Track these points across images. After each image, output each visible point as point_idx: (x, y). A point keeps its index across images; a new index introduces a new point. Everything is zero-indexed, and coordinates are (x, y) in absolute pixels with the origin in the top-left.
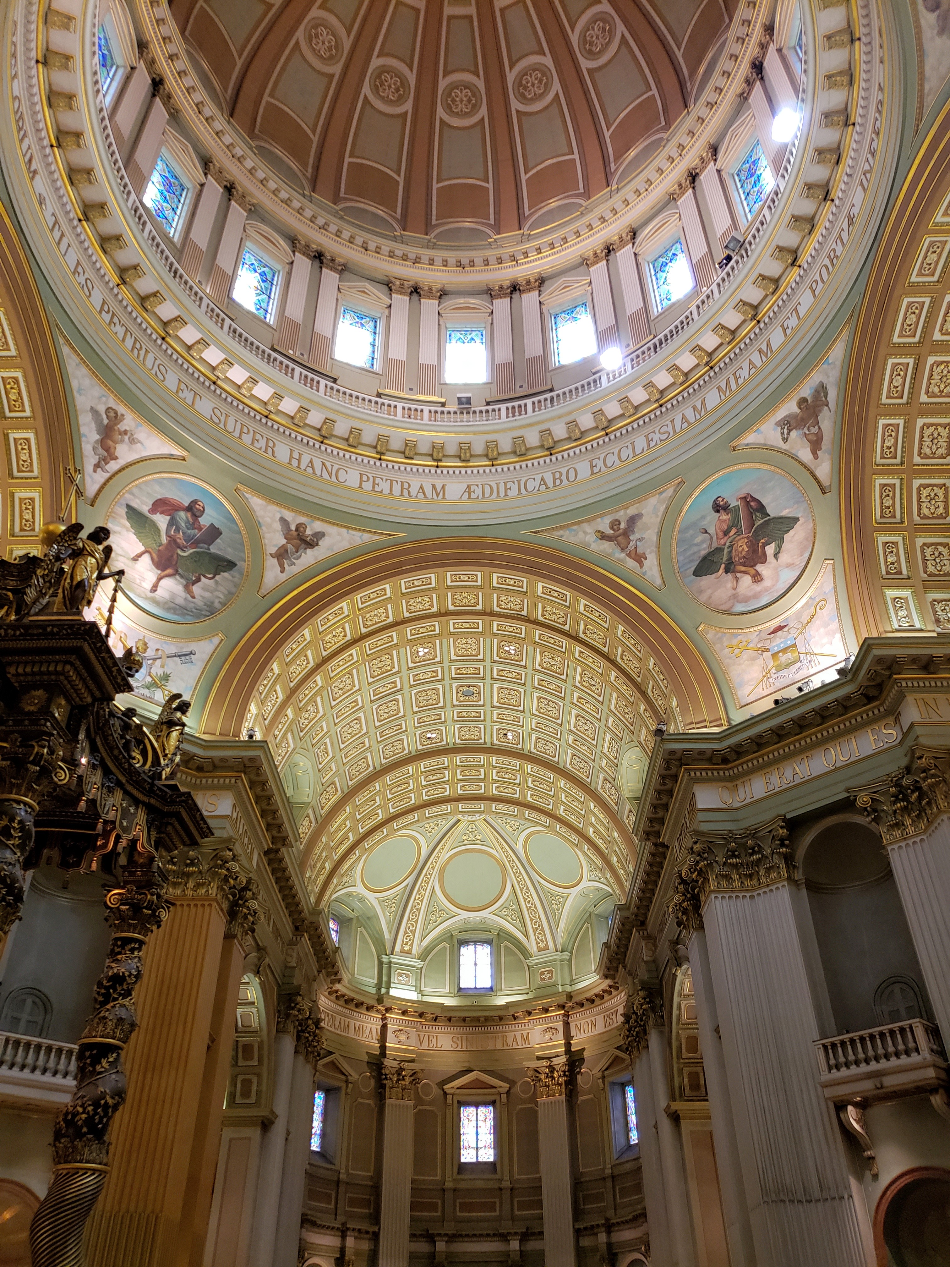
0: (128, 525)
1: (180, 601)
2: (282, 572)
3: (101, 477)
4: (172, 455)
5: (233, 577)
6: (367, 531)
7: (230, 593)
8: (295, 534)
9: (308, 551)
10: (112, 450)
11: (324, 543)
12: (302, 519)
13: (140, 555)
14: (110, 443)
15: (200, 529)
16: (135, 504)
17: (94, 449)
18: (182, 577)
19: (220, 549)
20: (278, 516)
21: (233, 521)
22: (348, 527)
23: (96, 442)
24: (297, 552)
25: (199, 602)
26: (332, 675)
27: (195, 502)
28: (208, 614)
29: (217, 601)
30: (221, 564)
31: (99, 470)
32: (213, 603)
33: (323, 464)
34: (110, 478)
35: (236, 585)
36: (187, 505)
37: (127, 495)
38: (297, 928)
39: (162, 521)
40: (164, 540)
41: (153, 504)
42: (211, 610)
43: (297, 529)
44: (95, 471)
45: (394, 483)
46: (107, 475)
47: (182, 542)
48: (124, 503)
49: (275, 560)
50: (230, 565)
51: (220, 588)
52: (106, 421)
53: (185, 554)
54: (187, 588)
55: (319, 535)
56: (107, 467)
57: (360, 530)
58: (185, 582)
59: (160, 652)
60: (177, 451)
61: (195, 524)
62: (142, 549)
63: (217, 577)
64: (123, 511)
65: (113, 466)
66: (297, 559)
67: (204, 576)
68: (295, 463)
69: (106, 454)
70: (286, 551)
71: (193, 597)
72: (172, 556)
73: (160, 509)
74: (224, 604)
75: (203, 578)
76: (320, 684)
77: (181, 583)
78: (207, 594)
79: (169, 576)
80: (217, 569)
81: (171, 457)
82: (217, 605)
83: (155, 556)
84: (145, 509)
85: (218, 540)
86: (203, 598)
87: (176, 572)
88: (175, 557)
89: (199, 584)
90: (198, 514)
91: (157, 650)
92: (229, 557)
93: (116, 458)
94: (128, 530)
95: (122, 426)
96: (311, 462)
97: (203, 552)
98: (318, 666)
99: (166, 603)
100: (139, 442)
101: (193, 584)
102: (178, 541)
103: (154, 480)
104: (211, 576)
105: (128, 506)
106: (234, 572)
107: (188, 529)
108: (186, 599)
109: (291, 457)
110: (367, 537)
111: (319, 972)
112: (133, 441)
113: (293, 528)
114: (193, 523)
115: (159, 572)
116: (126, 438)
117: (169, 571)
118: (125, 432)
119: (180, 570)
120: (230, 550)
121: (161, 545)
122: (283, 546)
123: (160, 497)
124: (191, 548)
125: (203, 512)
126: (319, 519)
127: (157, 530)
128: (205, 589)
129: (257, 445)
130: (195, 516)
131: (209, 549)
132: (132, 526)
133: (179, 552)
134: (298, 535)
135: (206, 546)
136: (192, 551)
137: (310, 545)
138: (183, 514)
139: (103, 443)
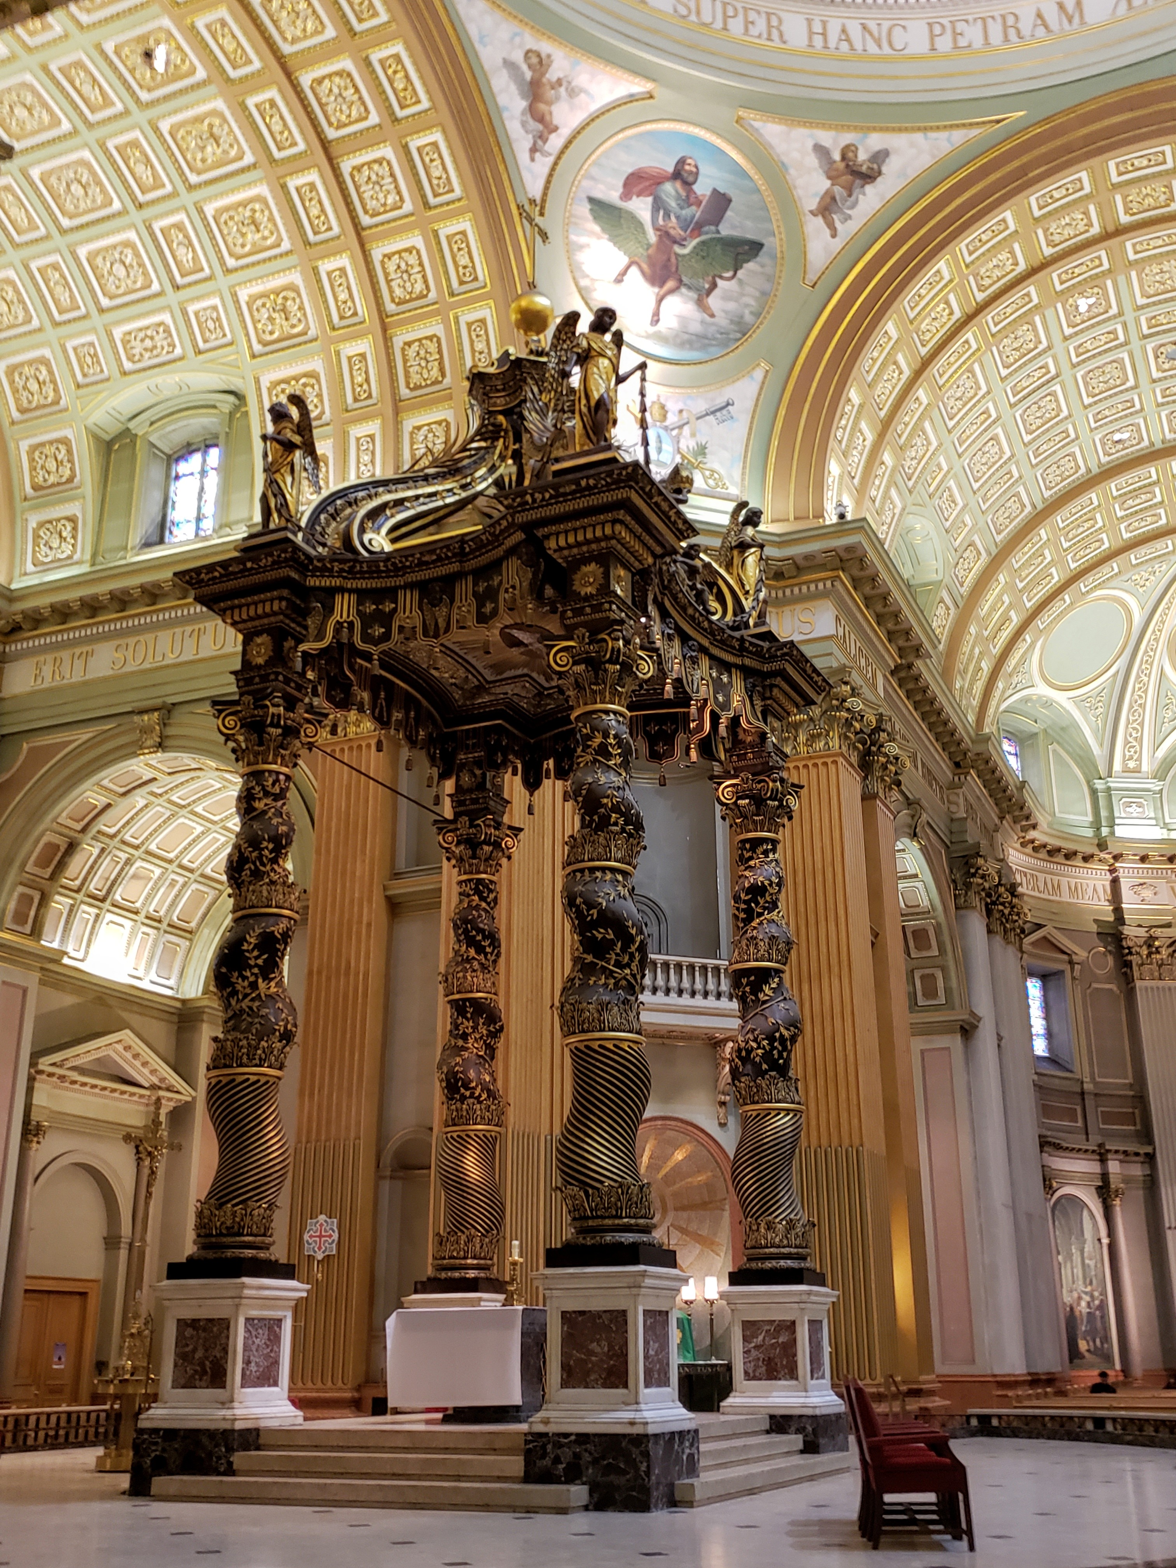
0: (597, 228)
1: (695, 327)
2: (834, 236)
3: (543, 165)
4: (632, 95)
5: (763, 266)
6: (957, 126)
7: (764, 294)
8: (841, 166)
9: (868, 188)
10: (547, 118)
11: (890, 168)
12: (848, 138)
13: (624, 272)
14: (542, 107)
15: (699, 203)
16: (598, 194)
17: (524, 124)
18: (689, 288)
19: (734, 227)
20: (810, 144)
21: (744, 174)
22: (925, 129)
23: (523, 113)
24: (850, 195)
25: (722, 320)
26: (941, 382)
27: (682, 162)
28: (739, 335)
29: (747, 312)
30: (740, 250)
31: (537, 155)
32: (742, 317)
33: (864, 27)
34: (556, 164)
35: (770, 278)
36: (670, 169)
37: (585, 183)
38: (957, 765)
40: (652, 237)
41: (626, 185)
42: (741, 330)
43: (844, 158)
44: (533, 160)
45: (990, 20)
46: (550, 160)
47: (677, 232)
48: (584, 196)
49: (820, 220)
50: (755, 248)
51: (749, 290)
52: (529, 75)
53: (686, 251)
54: (700, 303)
55: (880, 156)
56: (547, 147)
57: (945, 127)
58: (695, 296)
59: (685, 414)
60: (638, 86)
61: (690, 199)
62: (625, 260)
63: (740, 273)
64: (584, 209)
65: (555, 142)
66: (852, 207)
67: (721, 277)
68: (818, 41)
69: (540, 127)
70: (833, 199)
71: (712, 316)
72: (669, 260)
73: (635, 190)
74: (757, 315)
75: (720, 282)
76: (925, 401)
77: (691, 299)
78: (731, 306)
79: (671, 291)
80: (736, 259)
81: (632, 99)
82: (748, 318)
83: (645, 266)
84: (613, 195)
85: (729, 213)
86: (726, 312)
87: (681, 283)
88: (673, 259)
90: (691, 179)
91: (681, 411)
92: (750, 236)
93: (556, 129)
94: (599, 238)
95: (553, 74)
96: (844, 31)
97: (712, 239)
98: (918, 374)
99: (677, 336)
100: (582, 90)
101: (709, 292)
102: (672, 232)
103: (618, 145)
105: (591, 200)
106: (763, 257)
107: (682, 208)
108: (703, 322)
109: (811, 33)
110: (959, 137)
111: (1002, 818)
113: (837, 156)
114: (688, 197)
115: (656, 290)
116: (562, 90)
117: (670, 284)
118: (559, 82)
119: (684, 279)
120: (749, 224)
121: (649, 246)
122: (827, 192)
123: (630, 171)
124: (692, 236)
125: (697, 174)
126: (874, 129)
127: (640, 225)
128: (726, 298)
129: (754, 31)
130: (688, 185)
131: (718, 232)
132: (604, 230)
133: (677, 249)
134: (847, 166)
135: (713, 228)
136: (694, 242)
137: (869, 177)
138: (669, 187)
139: (532, 111)
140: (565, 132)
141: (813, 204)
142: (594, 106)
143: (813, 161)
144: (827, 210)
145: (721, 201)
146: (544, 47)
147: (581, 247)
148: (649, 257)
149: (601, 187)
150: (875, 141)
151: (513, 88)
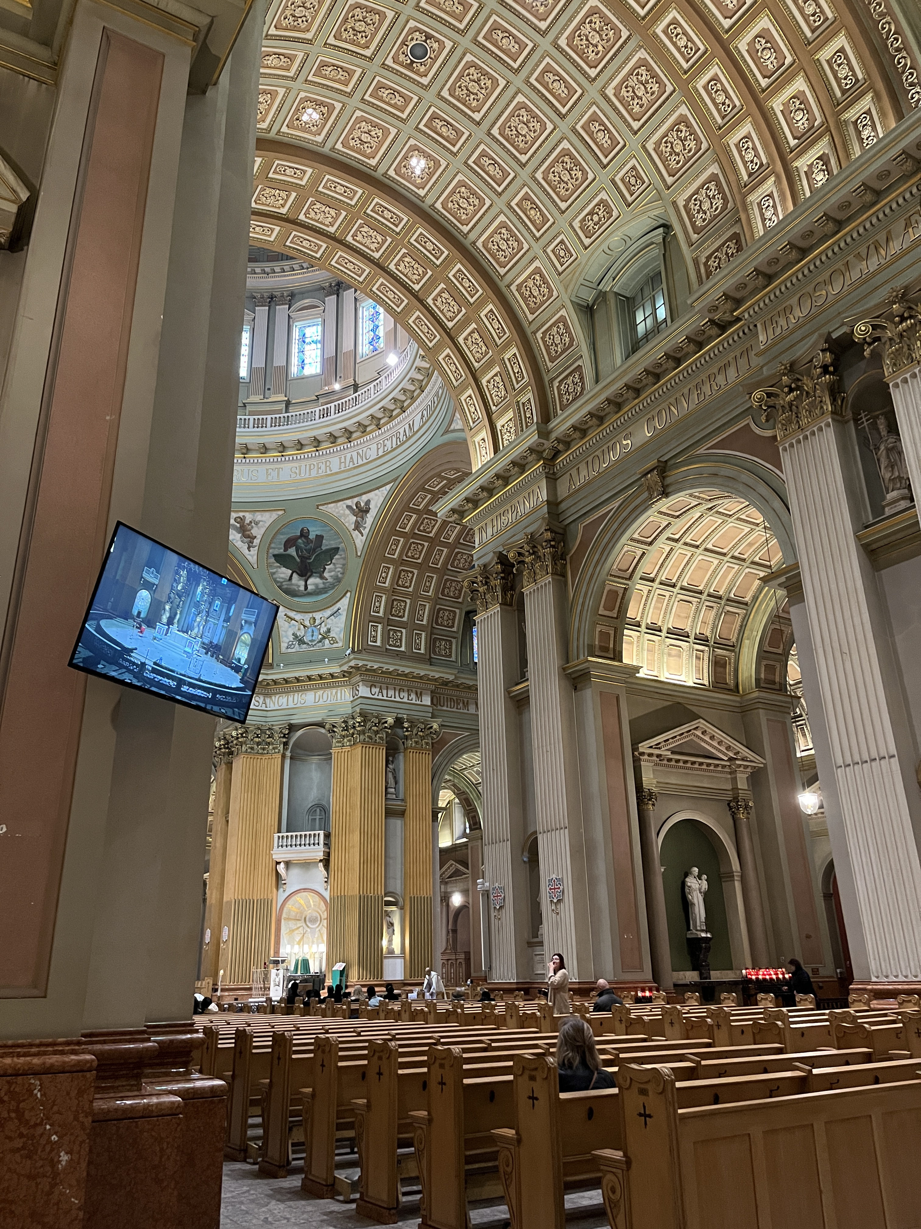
2: (362, 536)
3: (254, 551)
6: (383, 485)
7: (344, 564)
8: (357, 510)
9: (367, 515)
10: (251, 535)
11: (372, 506)
12: (355, 500)
13: (291, 576)
14: (248, 533)
15: (312, 541)
16: (276, 552)
17: (242, 542)
18: (316, 573)
20: (345, 507)
21: (326, 525)
22: (375, 489)
23: (241, 538)
24: (363, 520)
27: (302, 530)
28: (338, 583)
30: (331, 553)
31: (251, 549)
32: (338, 576)
33: (358, 453)
34: (259, 549)
35: (344, 559)
36: (299, 534)
40: (298, 560)
41: (284, 546)
42: (338, 580)
43: (357, 507)
44: (250, 551)
46: (257, 548)
47: (307, 555)
49: (357, 531)
50: (336, 550)
52: (238, 525)
53: (312, 560)
54: (322, 577)
55: (368, 502)
56: (255, 544)
57: (380, 487)
59: (323, 619)
61: (308, 541)
62: (291, 572)
63: (333, 561)
64: (273, 559)
65: (256, 542)
66: (365, 524)
67: (326, 565)
68: (343, 465)
69: (249, 539)
70: (358, 523)
71: (326, 579)
72: (306, 566)
73: (288, 546)
74: (343, 573)
75: (326, 567)
77: (318, 576)
80: (331, 557)
82: (341, 575)
83: (298, 571)
85: (323, 541)
87: (312, 573)
88: (308, 566)
89: (326, 570)
90: (307, 535)
92: (333, 546)
93: (255, 537)
95: (247, 521)
96: (352, 458)
97: (320, 553)
99: (315, 591)
100: (260, 521)
101: (323, 572)
102: (305, 555)
104: (330, 562)
105: (274, 556)
106: (340, 552)
107: (306, 546)
108: (324, 583)
109: (341, 463)
110: (384, 490)
112: (257, 523)
113: (355, 508)
116: (253, 524)
117: (309, 574)
118: (251, 522)
121: (298, 564)
122: (356, 521)
123: (286, 540)
125: (308, 532)
126: (361, 494)
127: (293, 557)
129: (320, 471)
130: (307, 537)
131: (321, 549)
132: (280, 564)
133: (308, 561)
134: (359, 510)
135: (319, 548)
136: (314, 556)
137: (367, 511)
138: (300, 541)
139: (244, 536)
140: (259, 537)
141: (353, 526)
142: (267, 525)
143: (348, 512)
144: (358, 527)
145: (320, 538)
146: (241, 514)
148: (299, 567)
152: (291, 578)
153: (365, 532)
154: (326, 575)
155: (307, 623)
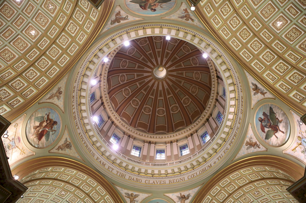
1: (284, 124)
5: (274, 107)
7: (278, 108)
10: (254, 143)
13: (276, 136)
14: (253, 144)
15: (265, 118)
17: (255, 148)
18: (278, 124)
21: (260, 109)
24: (260, 89)
25: (283, 118)
27: (259, 120)
28: (286, 115)
31: (260, 147)
32: (282, 114)
36: (260, 123)
37: (263, 139)
39: (266, 130)
40: (270, 129)
41: (263, 132)
42: (284, 114)
43: (254, 90)
44: (260, 148)
48: (265, 140)
50: (271, 109)
51: (278, 111)
52: (249, 146)
54: (280, 122)
55: (253, 84)
56: (259, 144)
60: (250, 126)
63: (275, 112)
64: (267, 141)
67: (276, 117)
70: (261, 92)
71: (282, 120)
72: (274, 127)
73: (264, 130)
74: (282, 110)
77: (280, 124)
78: (281, 116)
80: (273, 113)
81: (252, 128)
82: (282, 112)
83: (275, 132)
85: (266, 113)
87: (277, 125)
88: (274, 126)
89: (278, 118)
91: (299, 133)
92: (269, 109)
95: (249, 141)
97: (270, 117)
99: (286, 129)
101: (279, 120)
102: (269, 125)
104: (275, 114)
112: (251, 138)
117: (278, 128)
120: (267, 109)
123: (261, 130)
124: (270, 121)
128: (279, 116)
130: (262, 120)
131: (269, 115)
132: (270, 138)
133: (272, 124)
134: (256, 90)
135: (268, 116)
136: (271, 121)
137: (256, 86)
138: (263, 124)
139: (254, 146)
140: (257, 141)
141: (263, 96)
142: (253, 135)
143: (256, 96)
144: (263, 94)
145: (264, 114)
146: (245, 142)
147: (272, 143)
148: (273, 131)
149: (264, 136)
150: (251, 85)
151: (250, 149)
152: (277, 137)
153: (265, 91)
154: (280, 119)
155: (299, 142)
